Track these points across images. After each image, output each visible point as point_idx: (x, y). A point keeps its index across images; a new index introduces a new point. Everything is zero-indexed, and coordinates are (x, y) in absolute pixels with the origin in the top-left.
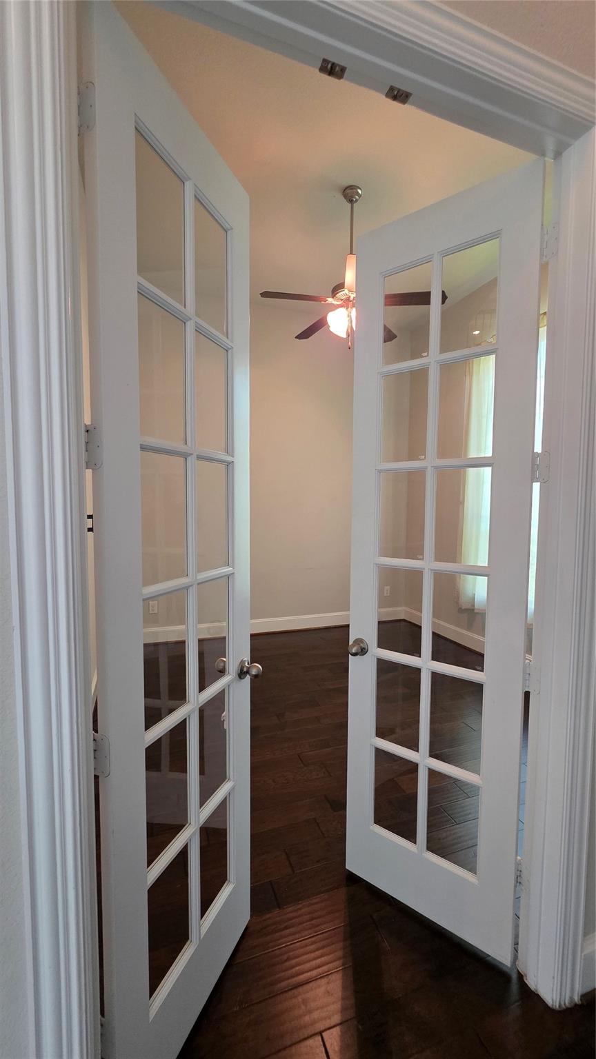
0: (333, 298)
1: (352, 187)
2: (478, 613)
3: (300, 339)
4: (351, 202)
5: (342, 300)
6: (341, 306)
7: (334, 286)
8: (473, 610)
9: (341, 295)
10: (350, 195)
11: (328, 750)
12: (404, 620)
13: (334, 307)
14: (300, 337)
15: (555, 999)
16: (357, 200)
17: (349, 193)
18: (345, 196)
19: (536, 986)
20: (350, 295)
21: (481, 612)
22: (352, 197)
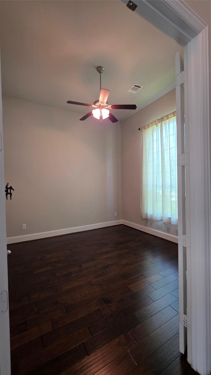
0: (94, 105)
1: (100, 67)
2: (148, 220)
3: (81, 120)
4: (100, 72)
5: (98, 106)
6: (97, 108)
7: (94, 101)
8: (147, 219)
9: (97, 104)
10: (99, 70)
11: (101, 278)
12: (122, 224)
13: (95, 108)
14: (81, 119)
15: (205, 373)
16: (102, 72)
17: (99, 69)
18: (98, 70)
19: (197, 369)
20: (101, 104)
21: (150, 219)
22: (100, 70)
